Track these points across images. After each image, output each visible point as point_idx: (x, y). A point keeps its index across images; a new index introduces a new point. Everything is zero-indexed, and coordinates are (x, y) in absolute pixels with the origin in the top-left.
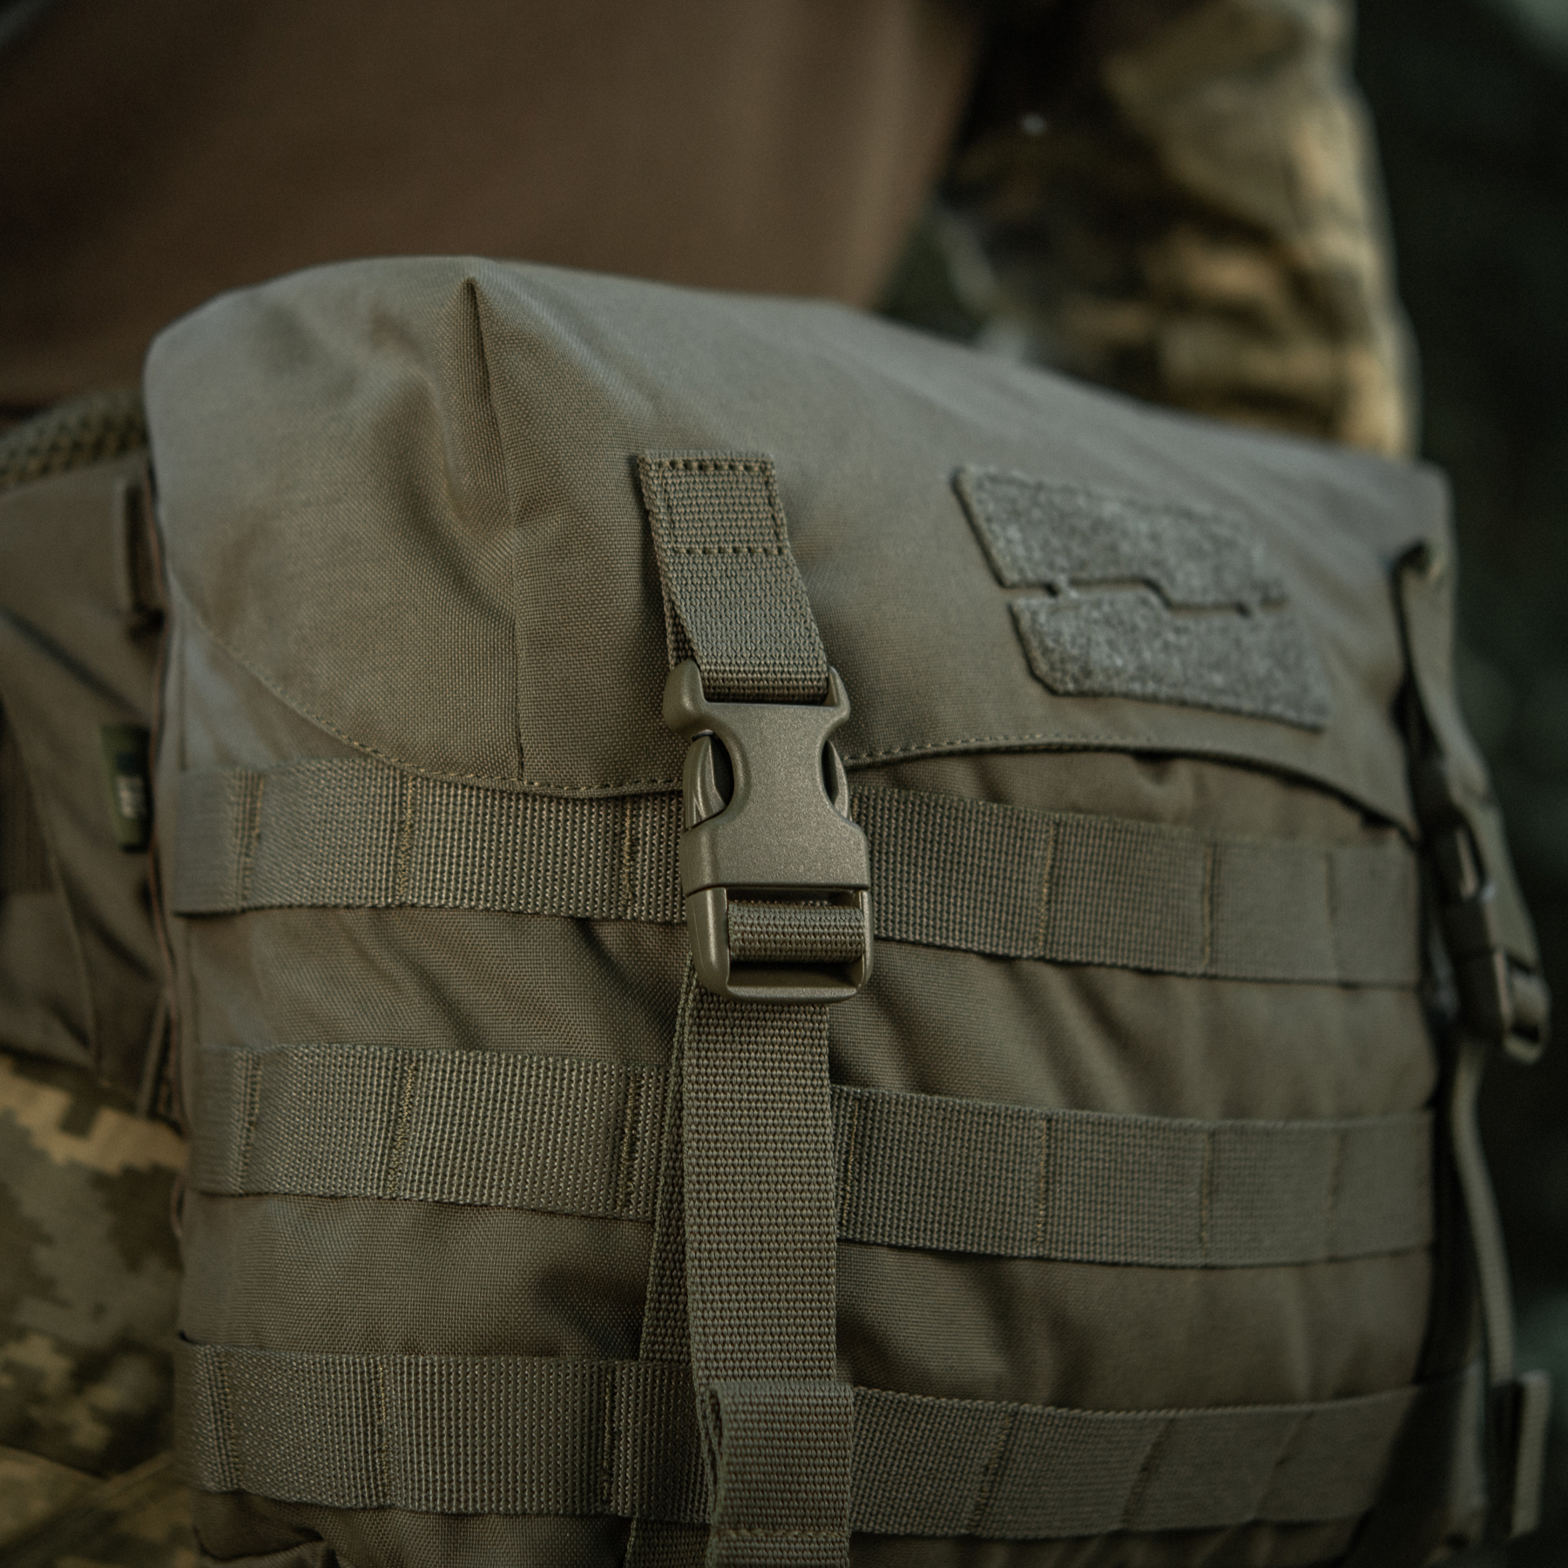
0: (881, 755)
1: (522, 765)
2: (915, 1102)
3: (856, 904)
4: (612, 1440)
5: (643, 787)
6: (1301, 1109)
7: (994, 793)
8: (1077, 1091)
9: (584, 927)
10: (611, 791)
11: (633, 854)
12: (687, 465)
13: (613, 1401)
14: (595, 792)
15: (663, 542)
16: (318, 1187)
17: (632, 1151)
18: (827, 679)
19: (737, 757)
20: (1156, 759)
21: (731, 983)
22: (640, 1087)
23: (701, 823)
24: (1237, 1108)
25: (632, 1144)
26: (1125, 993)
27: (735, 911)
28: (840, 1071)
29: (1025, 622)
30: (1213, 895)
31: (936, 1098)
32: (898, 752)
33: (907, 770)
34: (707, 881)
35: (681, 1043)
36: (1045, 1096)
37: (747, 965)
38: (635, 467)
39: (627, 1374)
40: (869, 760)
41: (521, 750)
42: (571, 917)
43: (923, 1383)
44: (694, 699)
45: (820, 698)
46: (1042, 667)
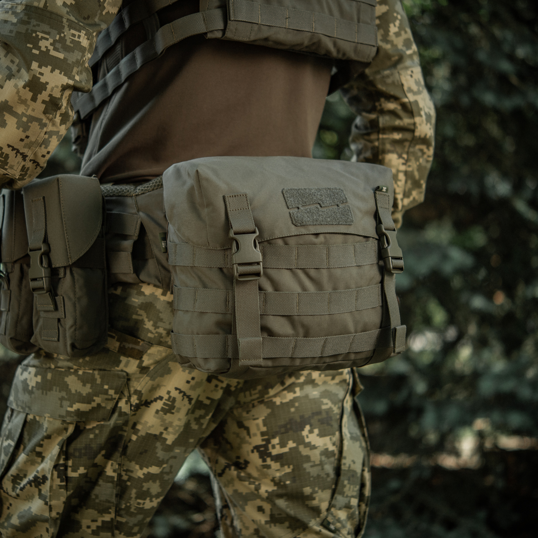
0: (266, 240)
1: (209, 245)
2: (275, 293)
3: (260, 264)
4: (228, 347)
5: (227, 247)
6: (348, 287)
7: (286, 244)
8: (304, 289)
9: (221, 269)
10: (222, 248)
11: (227, 257)
12: (232, 196)
13: (228, 341)
14: (220, 249)
15: (229, 209)
16: (185, 309)
17: (228, 303)
18: (255, 229)
19: (239, 244)
20: (317, 235)
21: (239, 278)
22: (229, 293)
23: (234, 254)
24: (335, 289)
25: (228, 302)
26: (312, 273)
27: (239, 267)
28: (261, 289)
29: (292, 214)
30: (328, 255)
31: (278, 292)
32: (268, 239)
33: (271, 241)
34: (235, 263)
35: (234, 287)
36: (299, 290)
37: (241, 275)
38: (224, 197)
39: (230, 337)
40: (264, 240)
41: (209, 243)
42: (219, 268)
43: (279, 336)
44: (232, 235)
45: (254, 232)
46: (294, 222)
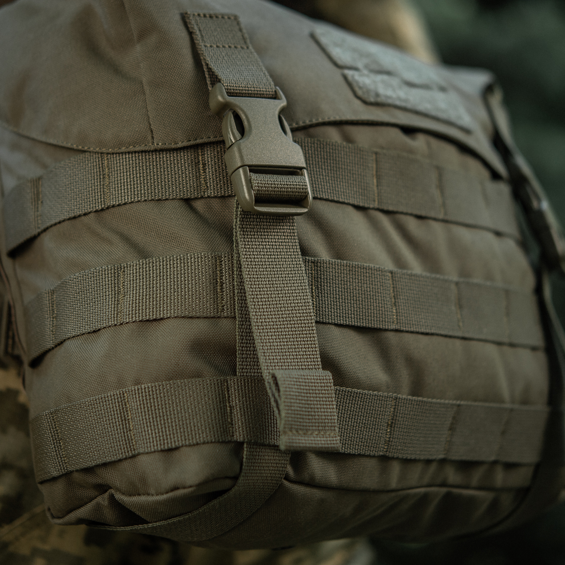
0: (301, 124)
1: (153, 138)
2: (337, 263)
3: (302, 175)
4: (231, 410)
5: (205, 140)
6: (489, 276)
7: (349, 140)
8: (399, 261)
9: (187, 201)
10: (192, 143)
11: (204, 170)
12: (205, 16)
13: (228, 394)
14: (186, 144)
15: (201, 45)
17: (222, 288)
18: (275, 91)
20: (410, 132)
21: (256, 206)
22: (222, 261)
23: (233, 144)
24: (464, 273)
25: (222, 286)
26: (412, 224)
27: (254, 176)
28: (304, 251)
30: (441, 187)
32: (308, 122)
34: (239, 165)
35: (237, 240)
36: (389, 265)
37: (261, 199)
38: (184, 19)
39: (232, 382)
40: (296, 126)
41: (152, 131)
42: (182, 199)
43: (357, 384)
44: (223, 97)
45: (275, 97)
46: (360, 93)
